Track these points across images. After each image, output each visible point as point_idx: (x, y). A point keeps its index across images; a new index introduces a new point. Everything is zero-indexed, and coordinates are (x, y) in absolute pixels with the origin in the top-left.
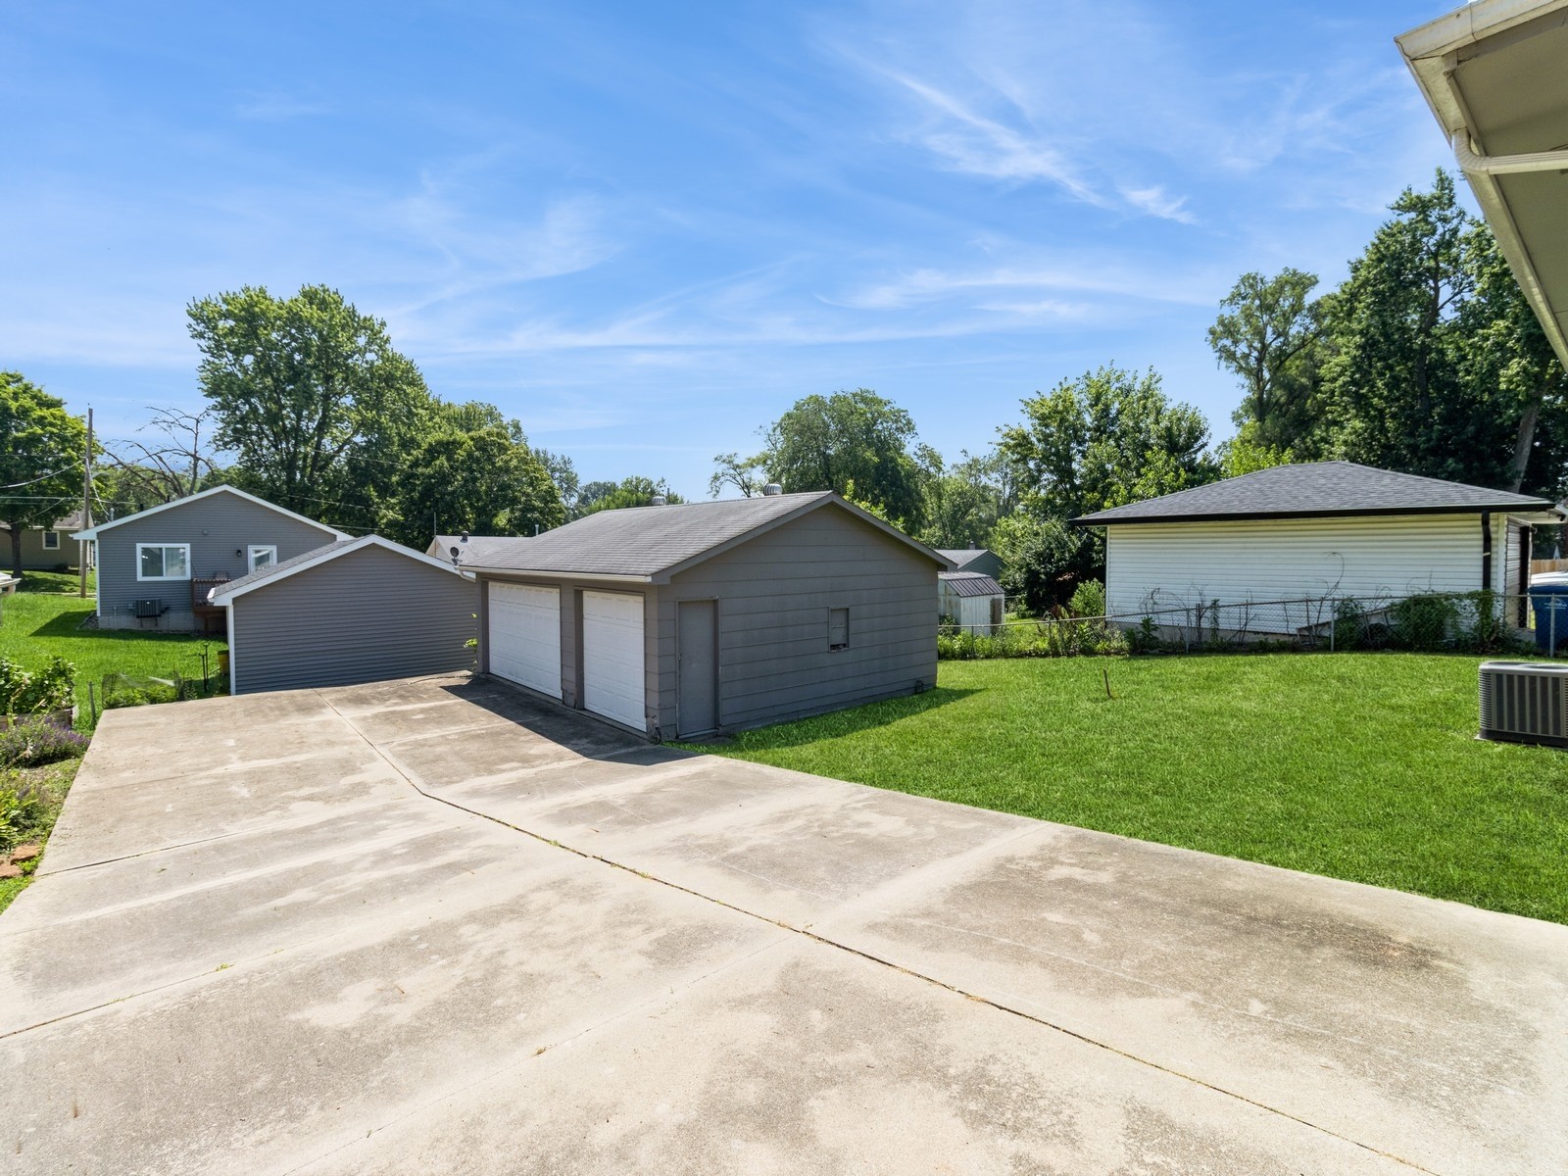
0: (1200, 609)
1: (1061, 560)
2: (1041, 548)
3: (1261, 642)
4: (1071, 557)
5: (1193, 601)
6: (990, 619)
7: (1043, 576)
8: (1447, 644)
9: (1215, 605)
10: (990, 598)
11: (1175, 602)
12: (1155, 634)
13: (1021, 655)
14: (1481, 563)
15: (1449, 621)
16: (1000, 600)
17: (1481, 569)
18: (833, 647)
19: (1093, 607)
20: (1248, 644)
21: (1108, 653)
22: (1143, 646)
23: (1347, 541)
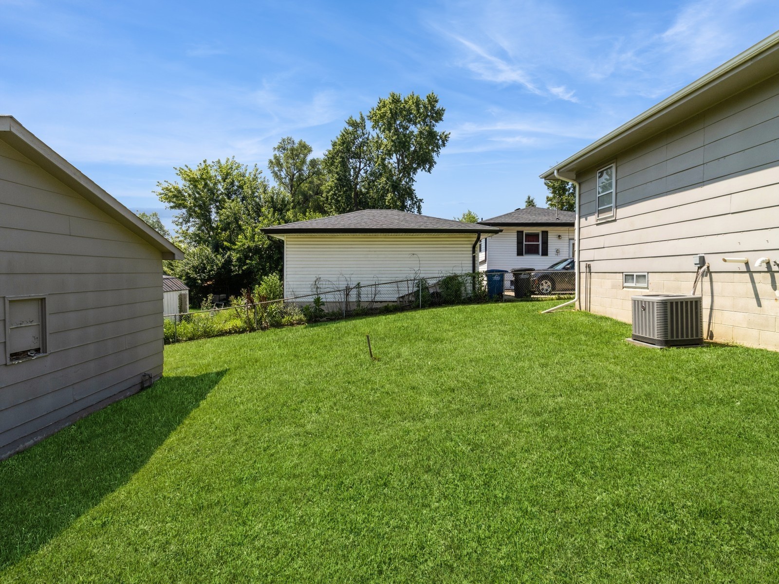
0: (348, 290)
1: (212, 270)
2: (196, 263)
3: (386, 306)
4: (218, 269)
5: (343, 286)
6: (178, 309)
7: (199, 281)
8: (464, 299)
9: (358, 286)
10: (178, 293)
11: (331, 286)
12: (322, 307)
13: (222, 333)
14: (471, 259)
15: (463, 288)
16: (185, 295)
17: (471, 262)
18: (15, 356)
19: (277, 294)
20: (376, 309)
21: (292, 324)
22: (316, 317)
23: (419, 248)
